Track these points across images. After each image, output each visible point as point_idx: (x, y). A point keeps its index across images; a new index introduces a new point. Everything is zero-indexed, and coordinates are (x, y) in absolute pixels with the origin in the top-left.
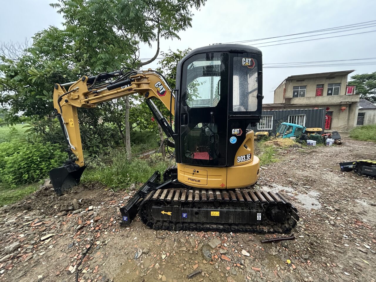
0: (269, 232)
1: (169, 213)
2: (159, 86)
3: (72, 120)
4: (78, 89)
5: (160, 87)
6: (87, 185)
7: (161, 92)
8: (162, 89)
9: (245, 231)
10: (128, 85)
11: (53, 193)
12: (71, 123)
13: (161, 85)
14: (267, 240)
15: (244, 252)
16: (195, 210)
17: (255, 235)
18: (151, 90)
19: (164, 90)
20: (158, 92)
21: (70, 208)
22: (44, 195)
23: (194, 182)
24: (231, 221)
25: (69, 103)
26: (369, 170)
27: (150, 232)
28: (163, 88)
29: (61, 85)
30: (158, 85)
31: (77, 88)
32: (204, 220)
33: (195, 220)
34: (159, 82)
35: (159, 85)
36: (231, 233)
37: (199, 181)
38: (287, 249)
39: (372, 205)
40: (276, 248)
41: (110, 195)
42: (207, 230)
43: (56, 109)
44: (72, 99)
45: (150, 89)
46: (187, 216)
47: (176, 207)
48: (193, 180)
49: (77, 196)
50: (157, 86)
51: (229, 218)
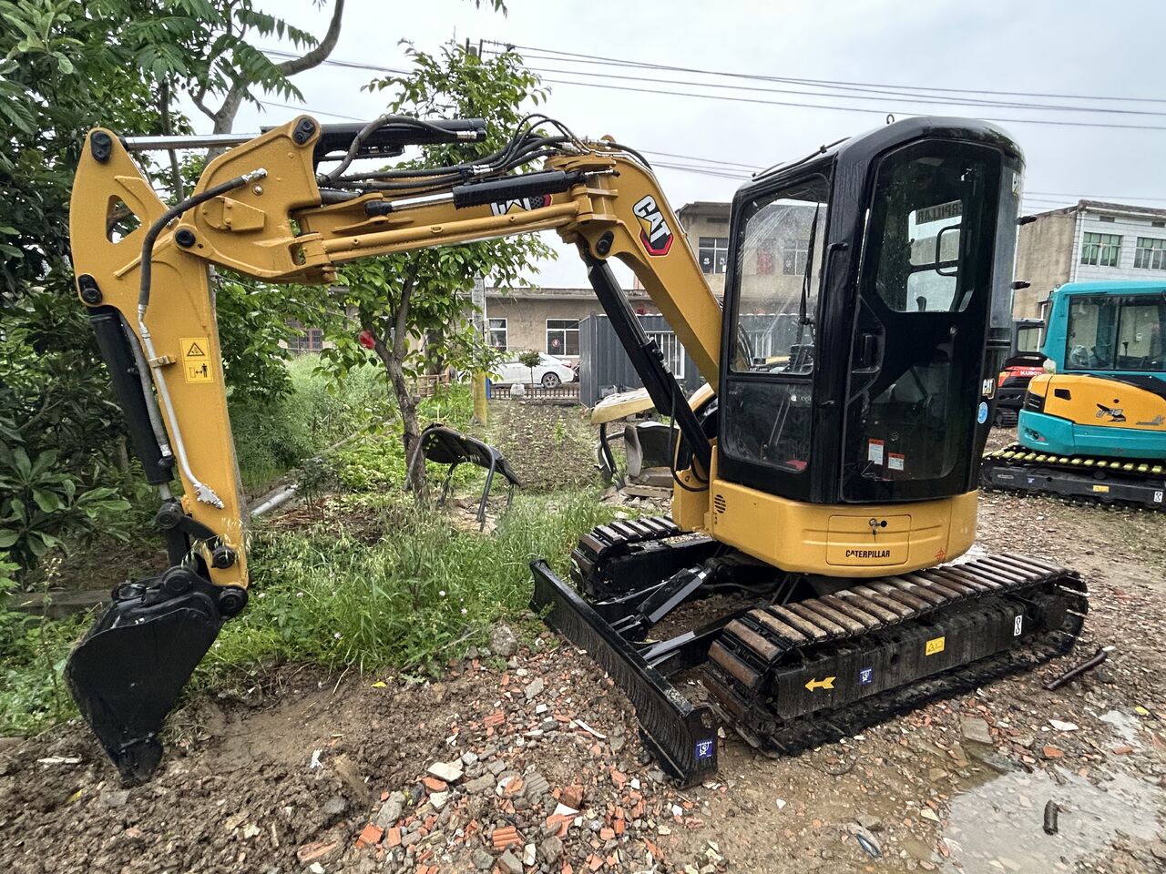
0: (1043, 662)
1: (827, 684)
2: (649, 213)
3: (203, 344)
4: (263, 177)
5: (650, 218)
6: (235, 691)
7: (654, 238)
8: (659, 227)
9: (998, 676)
10: (526, 201)
11: (81, 782)
12: (191, 365)
13: (656, 210)
14: (1058, 681)
15: (1058, 724)
16: (892, 648)
17: (1017, 679)
18: (621, 225)
19: (665, 230)
20: (645, 237)
21: (337, 806)
22: (39, 802)
23: (871, 560)
24: (966, 657)
25: (195, 250)
26: (1006, 477)
27: (786, 767)
28: (663, 224)
29: (129, 140)
30: (645, 208)
31: (262, 171)
32: (910, 675)
33: (890, 682)
34: (649, 199)
35: (650, 209)
36: (979, 691)
37: (886, 554)
38: (1115, 687)
39: (1088, 553)
40: (1093, 691)
41: (439, 698)
42: (922, 702)
43: (88, 282)
44: (228, 231)
45: (619, 221)
46: (871, 676)
47: (845, 657)
48: (866, 554)
49: (233, 755)
50: (643, 213)
51: (962, 650)
